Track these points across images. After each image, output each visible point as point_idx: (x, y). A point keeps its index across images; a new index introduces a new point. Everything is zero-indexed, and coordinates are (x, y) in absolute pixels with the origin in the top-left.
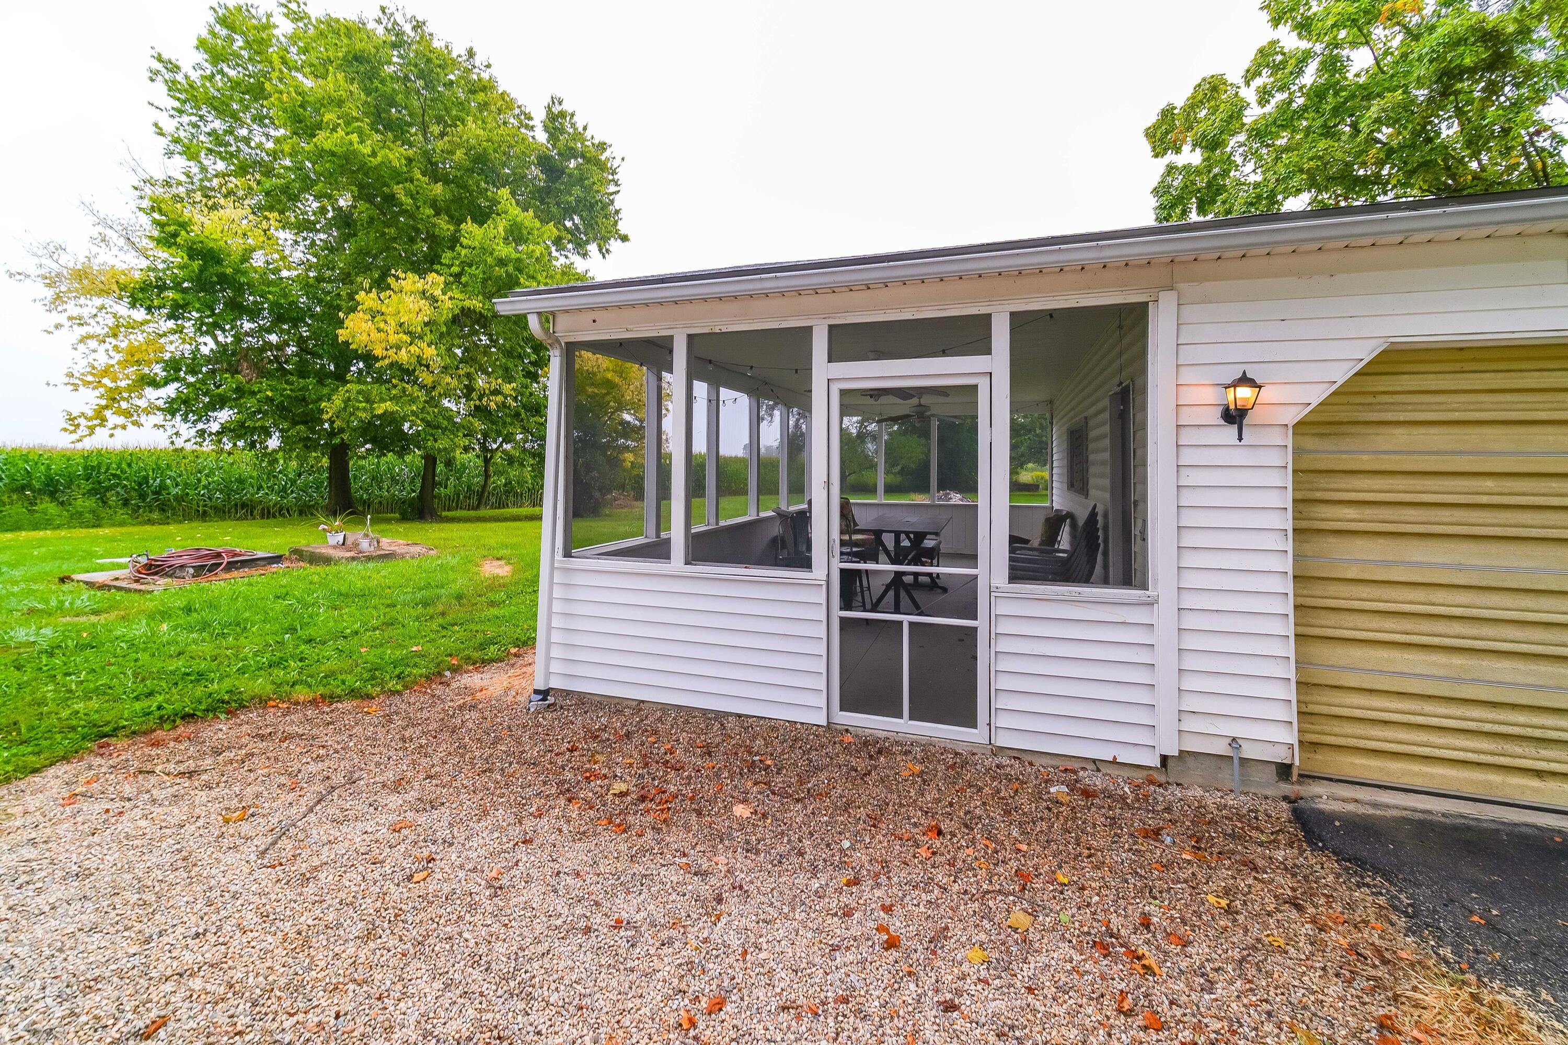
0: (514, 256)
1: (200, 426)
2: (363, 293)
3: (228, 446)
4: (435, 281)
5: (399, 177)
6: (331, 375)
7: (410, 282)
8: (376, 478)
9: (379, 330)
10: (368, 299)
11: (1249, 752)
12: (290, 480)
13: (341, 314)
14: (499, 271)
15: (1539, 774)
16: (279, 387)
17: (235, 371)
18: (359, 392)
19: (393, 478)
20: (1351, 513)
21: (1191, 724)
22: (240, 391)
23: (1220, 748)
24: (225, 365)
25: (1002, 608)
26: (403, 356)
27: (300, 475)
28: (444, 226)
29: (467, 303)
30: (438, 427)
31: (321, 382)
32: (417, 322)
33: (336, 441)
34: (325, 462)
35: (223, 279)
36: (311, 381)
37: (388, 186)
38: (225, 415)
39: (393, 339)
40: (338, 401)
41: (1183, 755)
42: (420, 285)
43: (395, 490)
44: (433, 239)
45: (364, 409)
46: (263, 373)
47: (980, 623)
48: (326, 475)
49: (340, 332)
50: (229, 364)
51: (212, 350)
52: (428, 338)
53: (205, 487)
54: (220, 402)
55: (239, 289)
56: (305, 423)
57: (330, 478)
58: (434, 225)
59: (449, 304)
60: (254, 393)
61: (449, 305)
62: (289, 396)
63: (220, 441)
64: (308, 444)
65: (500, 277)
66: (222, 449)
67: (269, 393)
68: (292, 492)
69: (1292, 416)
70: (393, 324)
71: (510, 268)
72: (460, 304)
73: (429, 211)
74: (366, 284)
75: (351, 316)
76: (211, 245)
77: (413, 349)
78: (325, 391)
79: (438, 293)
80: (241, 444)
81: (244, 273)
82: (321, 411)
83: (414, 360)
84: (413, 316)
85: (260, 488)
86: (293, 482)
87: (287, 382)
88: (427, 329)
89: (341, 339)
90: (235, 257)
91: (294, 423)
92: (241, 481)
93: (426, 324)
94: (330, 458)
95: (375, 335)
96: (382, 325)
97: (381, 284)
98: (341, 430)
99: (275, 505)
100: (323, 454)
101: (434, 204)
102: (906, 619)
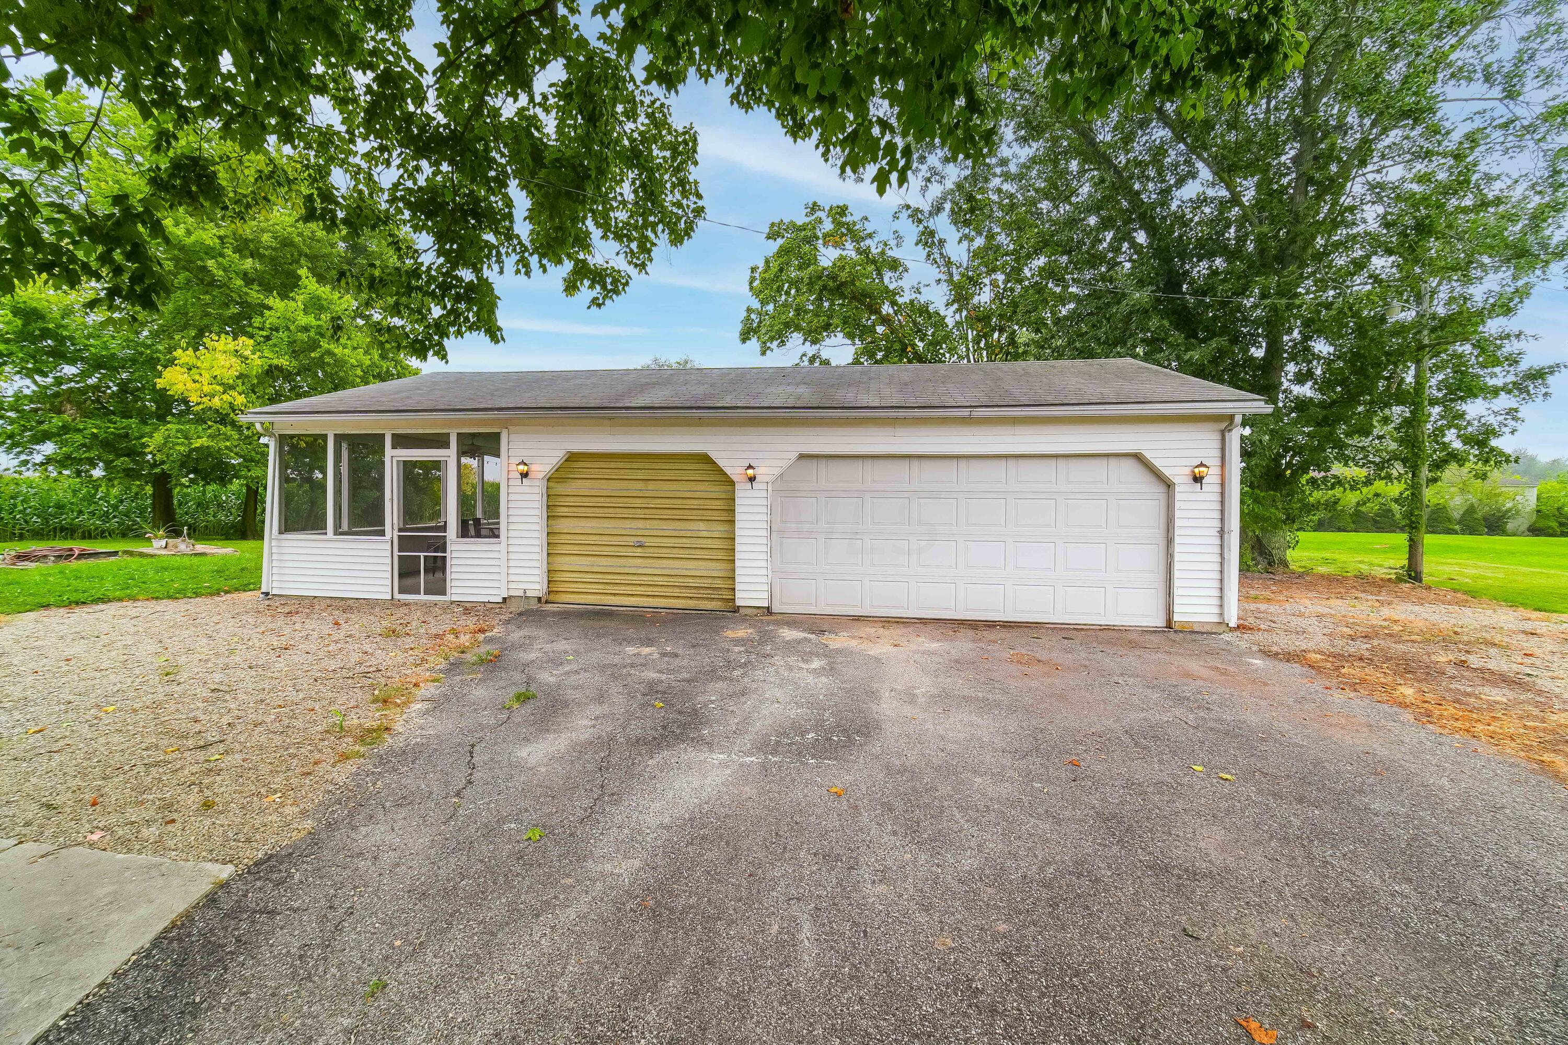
0: (314, 323)
1: (23, 457)
2: (180, 351)
3: (54, 474)
4: (245, 343)
5: (210, 252)
6: (151, 415)
7: (225, 343)
8: (202, 505)
9: (195, 381)
10: (184, 356)
11: (528, 594)
12: (112, 506)
13: (160, 368)
14: (303, 336)
15: (615, 594)
16: (103, 425)
17: (59, 412)
18: (178, 431)
19: (219, 505)
20: (566, 509)
21: (512, 586)
22: (65, 429)
23: (521, 593)
24: (48, 406)
25: (454, 547)
26: (216, 402)
27: (122, 501)
28: (255, 295)
29: (275, 362)
30: (252, 460)
31: (144, 422)
32: (229, 376)
33: (157, 470)
34: (149, 489)
35: (46, 333)
36: (134, 422)
37: (202, 260)
38: (49, 448)
39: (207, 389)
40: (158, 437)
41: (510, 597)
42: (232, 346)
43: (221, 516)
44: (244, 304)
45: (182, 444)
46: (87, 415)
47: (448, 555)
48: (149, 501)
49: (158, 380)
50: (52, 404)
51: (34, 391)
52: (240, 389)
53: (20, 512)
54: (44, 437)
55: (61, 340)
56: (128, 455)
57: (153, 504)
58: (246, 294)
59: (259, 362)
60: (79, 431)
61: (257, 363)
62: (112, 433)
63: (46, 470)
64: (130, 474)
65: (302, 341)
66: (48, 477)
67: (95, 431)
68: (114, 517)
69: (541, 475)
70: (207, 376)
71: (312, 334)
72: (270, 362)
73: (239, 282)
74: (183, 343)
75: (169, 369)
76: (34, 304)
77: (225, 397)
78: (147, 429)
79: (247, 353)
80: (66, 472)
81: (65, 327)
82: (144, 446)
83: (226, 406)
84: (225, 370)
85: (80, 512)
86: (115, 507)
87: (110, 421)
88: (239, 382)
89: (158, 387)
90: (56, 313)
91: (118, 456)
92: (60, 506)
93: (238, 378)
94: (153, 486)
95: (190, 385)
96: (197, 377)
97: (195, 344)
98: (163, 462)
99: (96, 529)
100: (147, 483)
101: (245, 276)
102: (422, 554)
